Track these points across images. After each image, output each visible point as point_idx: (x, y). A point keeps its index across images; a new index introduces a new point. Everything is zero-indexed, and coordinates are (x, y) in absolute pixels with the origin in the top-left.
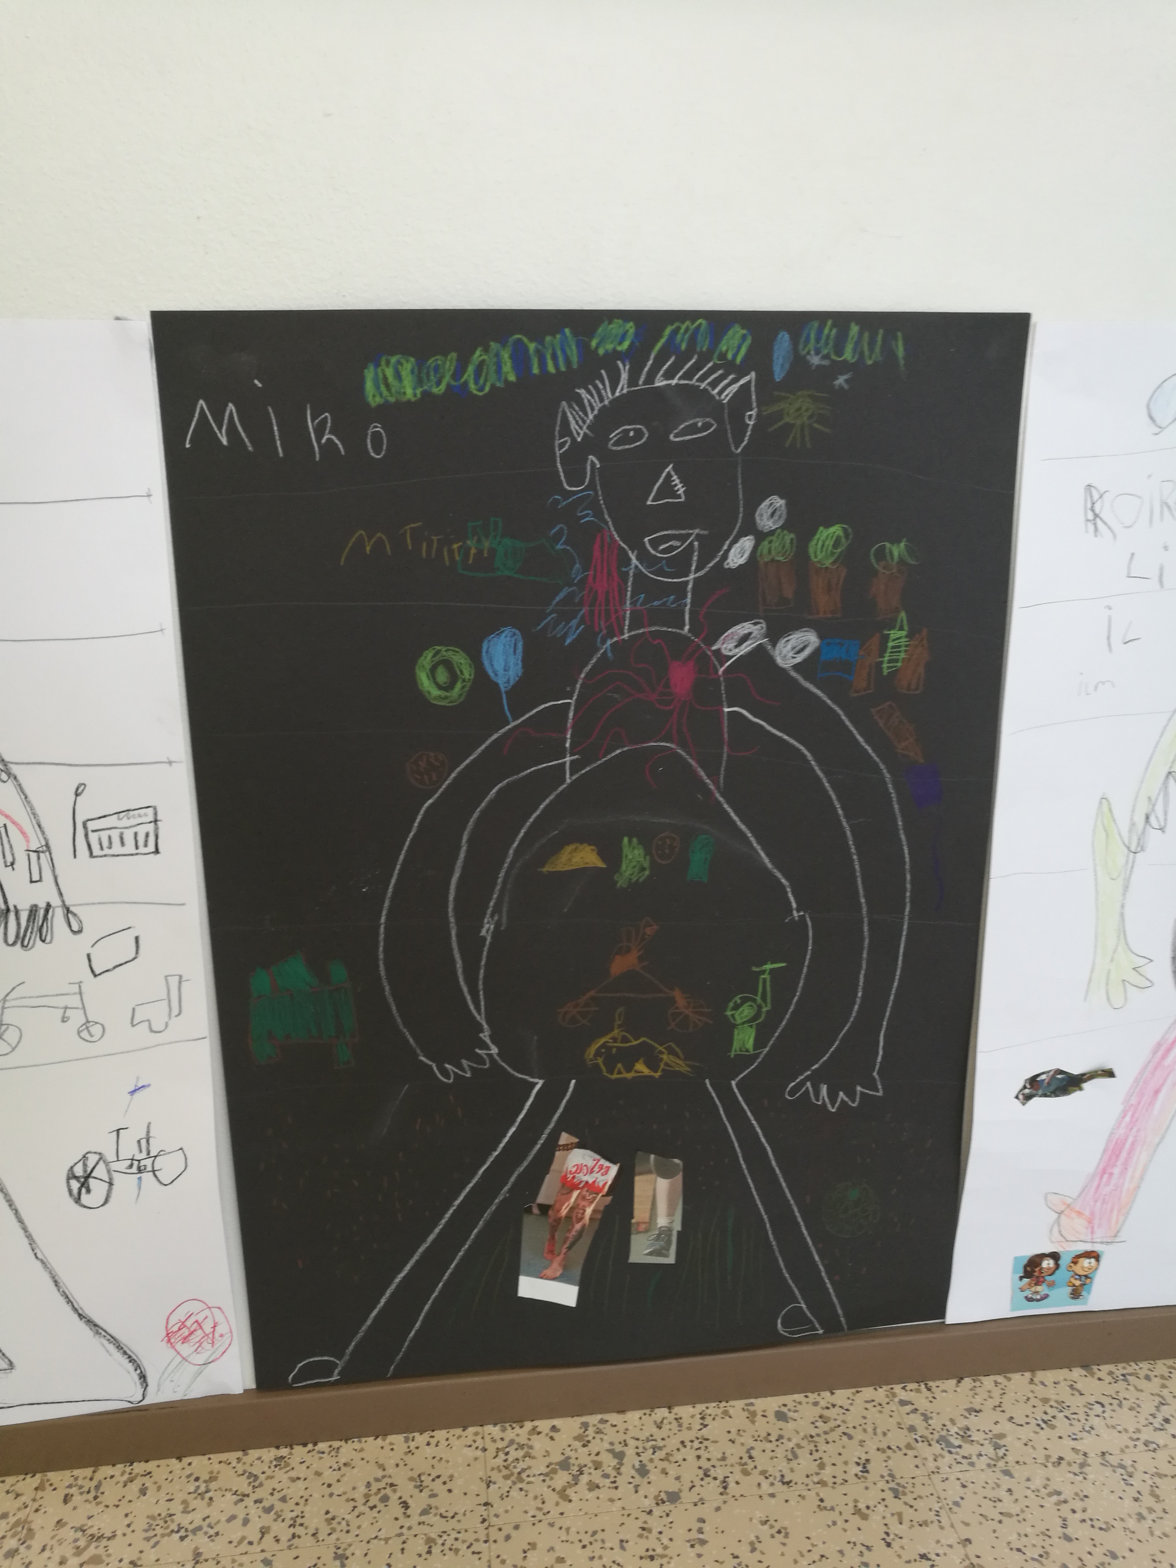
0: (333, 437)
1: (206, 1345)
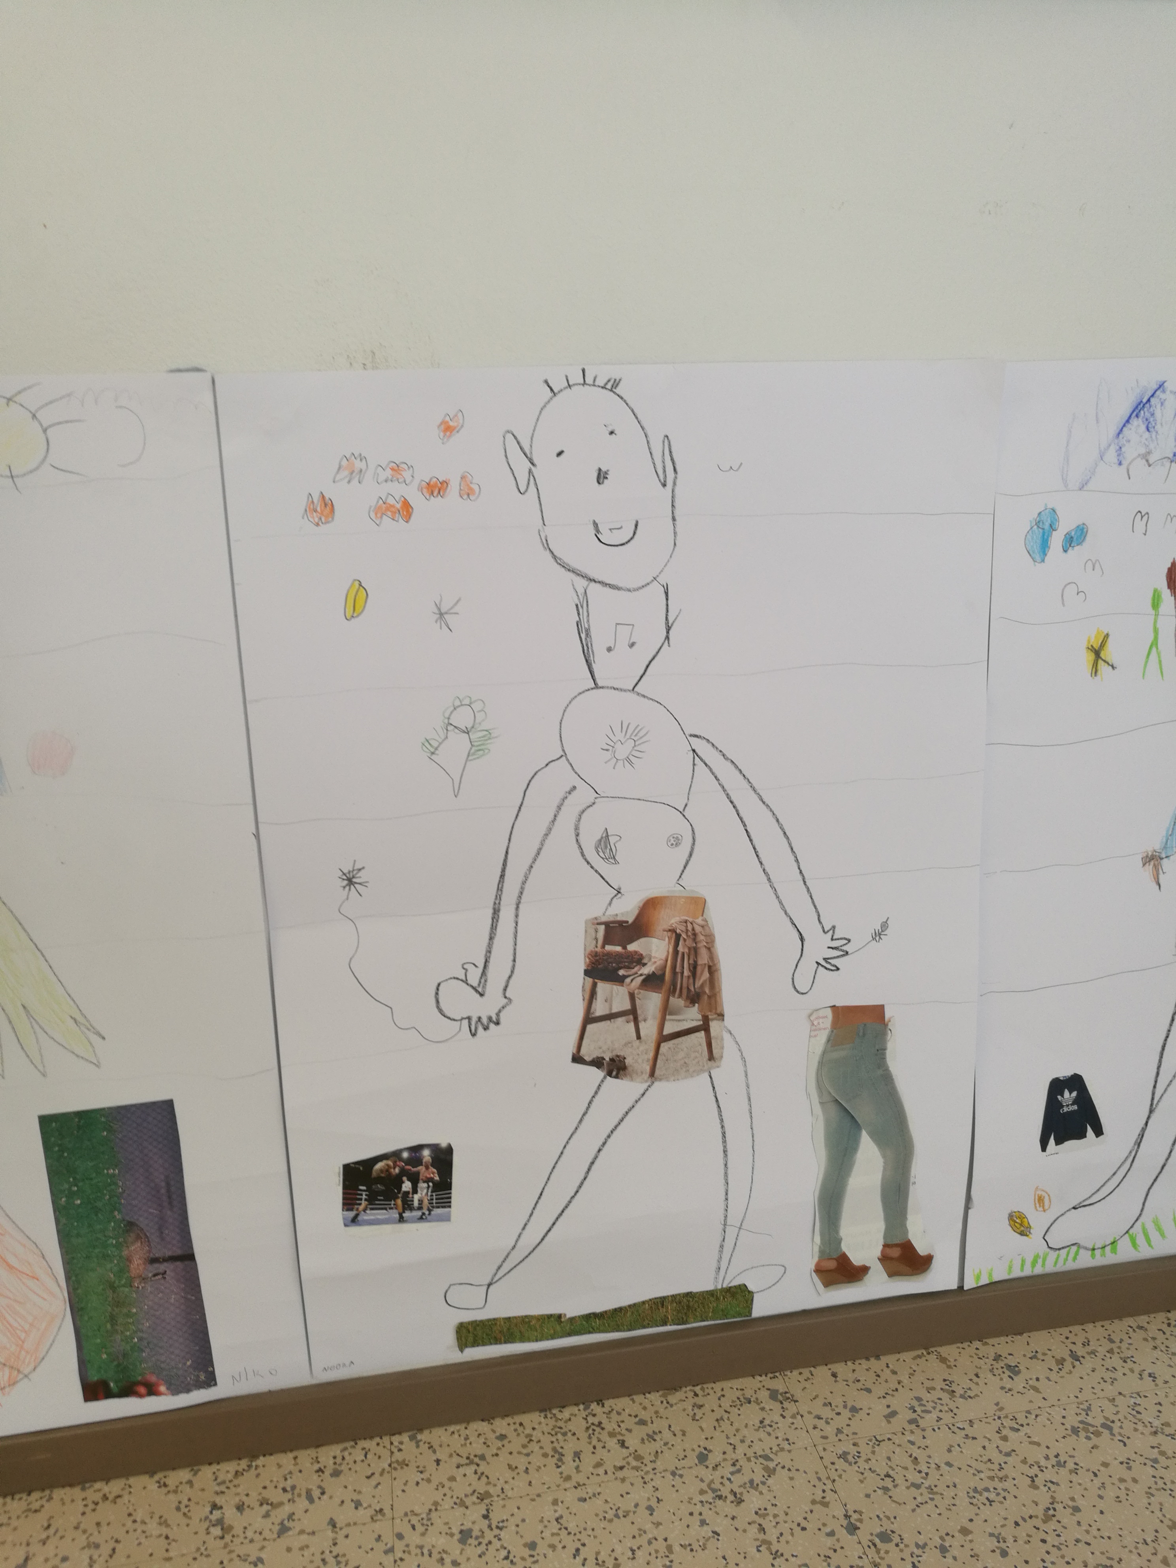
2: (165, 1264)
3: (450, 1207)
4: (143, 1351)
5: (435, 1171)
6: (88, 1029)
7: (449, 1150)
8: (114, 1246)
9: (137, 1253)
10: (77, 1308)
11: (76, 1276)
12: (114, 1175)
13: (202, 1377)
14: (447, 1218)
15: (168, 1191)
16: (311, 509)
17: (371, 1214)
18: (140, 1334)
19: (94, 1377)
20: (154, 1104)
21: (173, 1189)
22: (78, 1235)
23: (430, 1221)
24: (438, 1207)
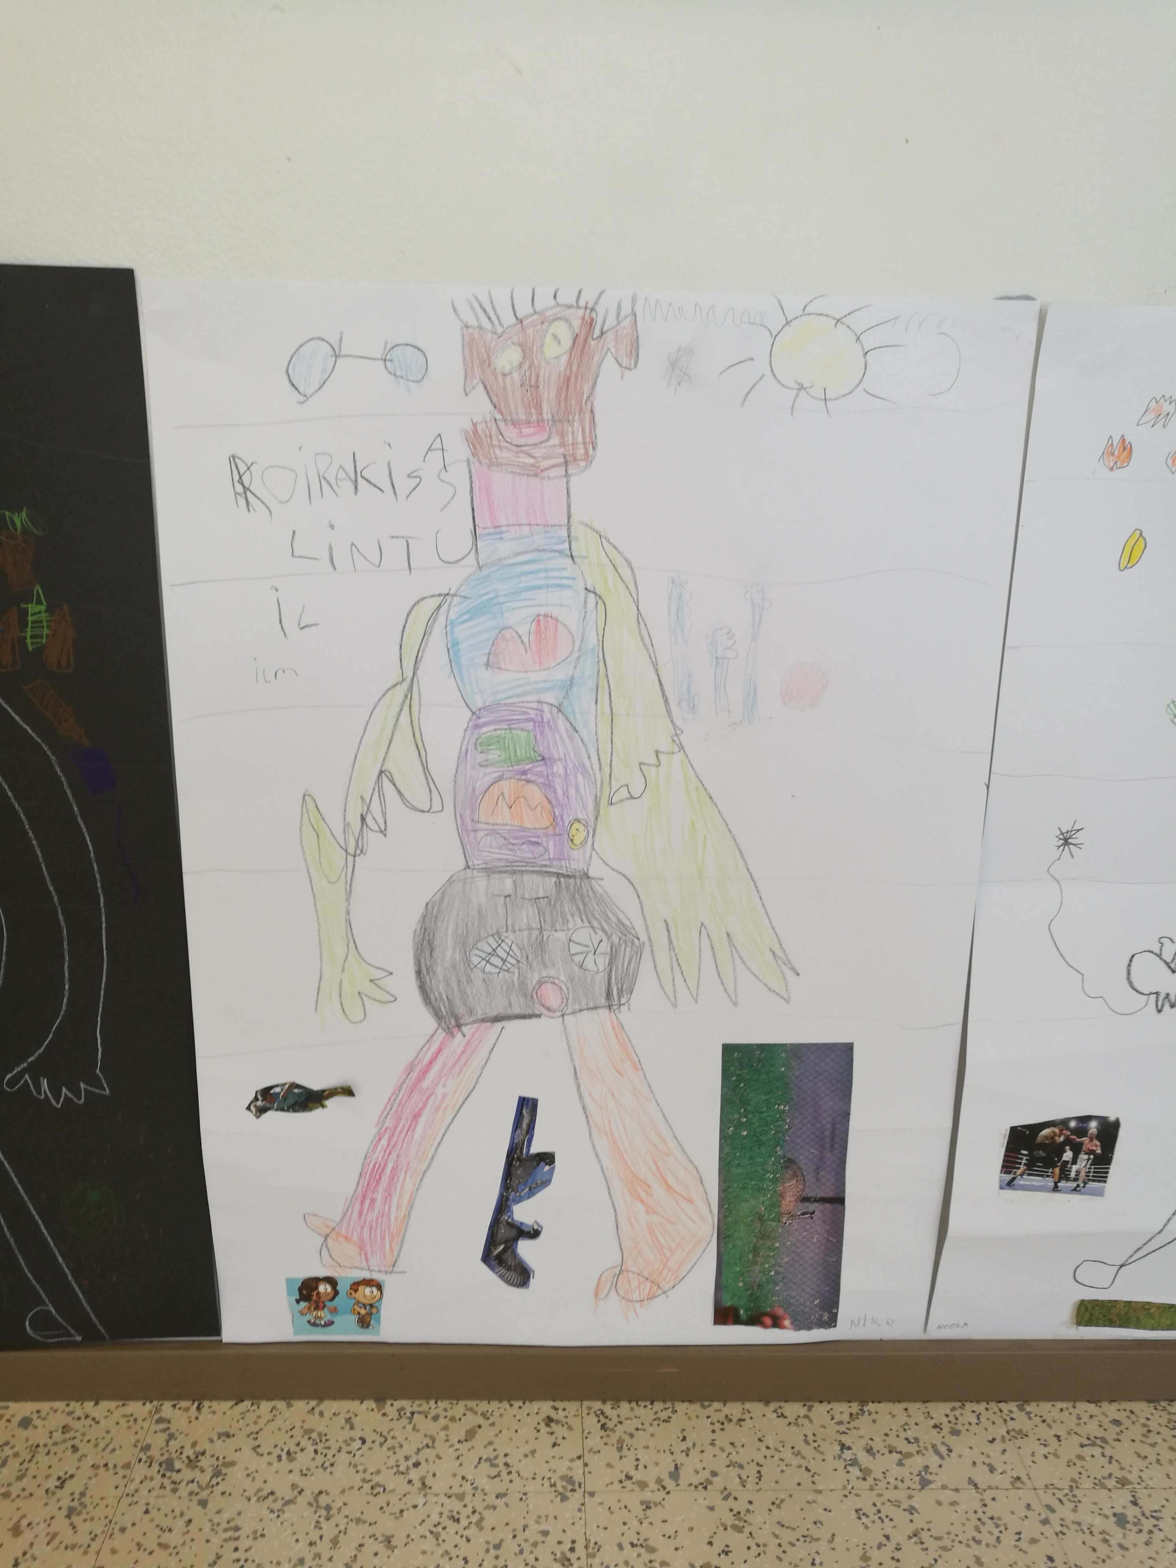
2: (816, 1204)
3: (1105, 1182)
4: (776, 1284)
5: (1098, 1143)
6: (785, 964)
7: (1116, 1125)
8: (771, 1180)
9: (791, 1190)
10: (724, 1236)
11: (729, 1204)
12: (784, 1112)
13: (826, 1318)
14: (1100, 1193)
15: (833, 1133)
16: (1109, 452)
17: (1026, 1180)
18: (778, 1269)
19: (728, 1302)
20: (835, 1045)
21: (837, 1132)
22: (738, 1165)
23: (1083, 1194)
24: (1094, 1181)
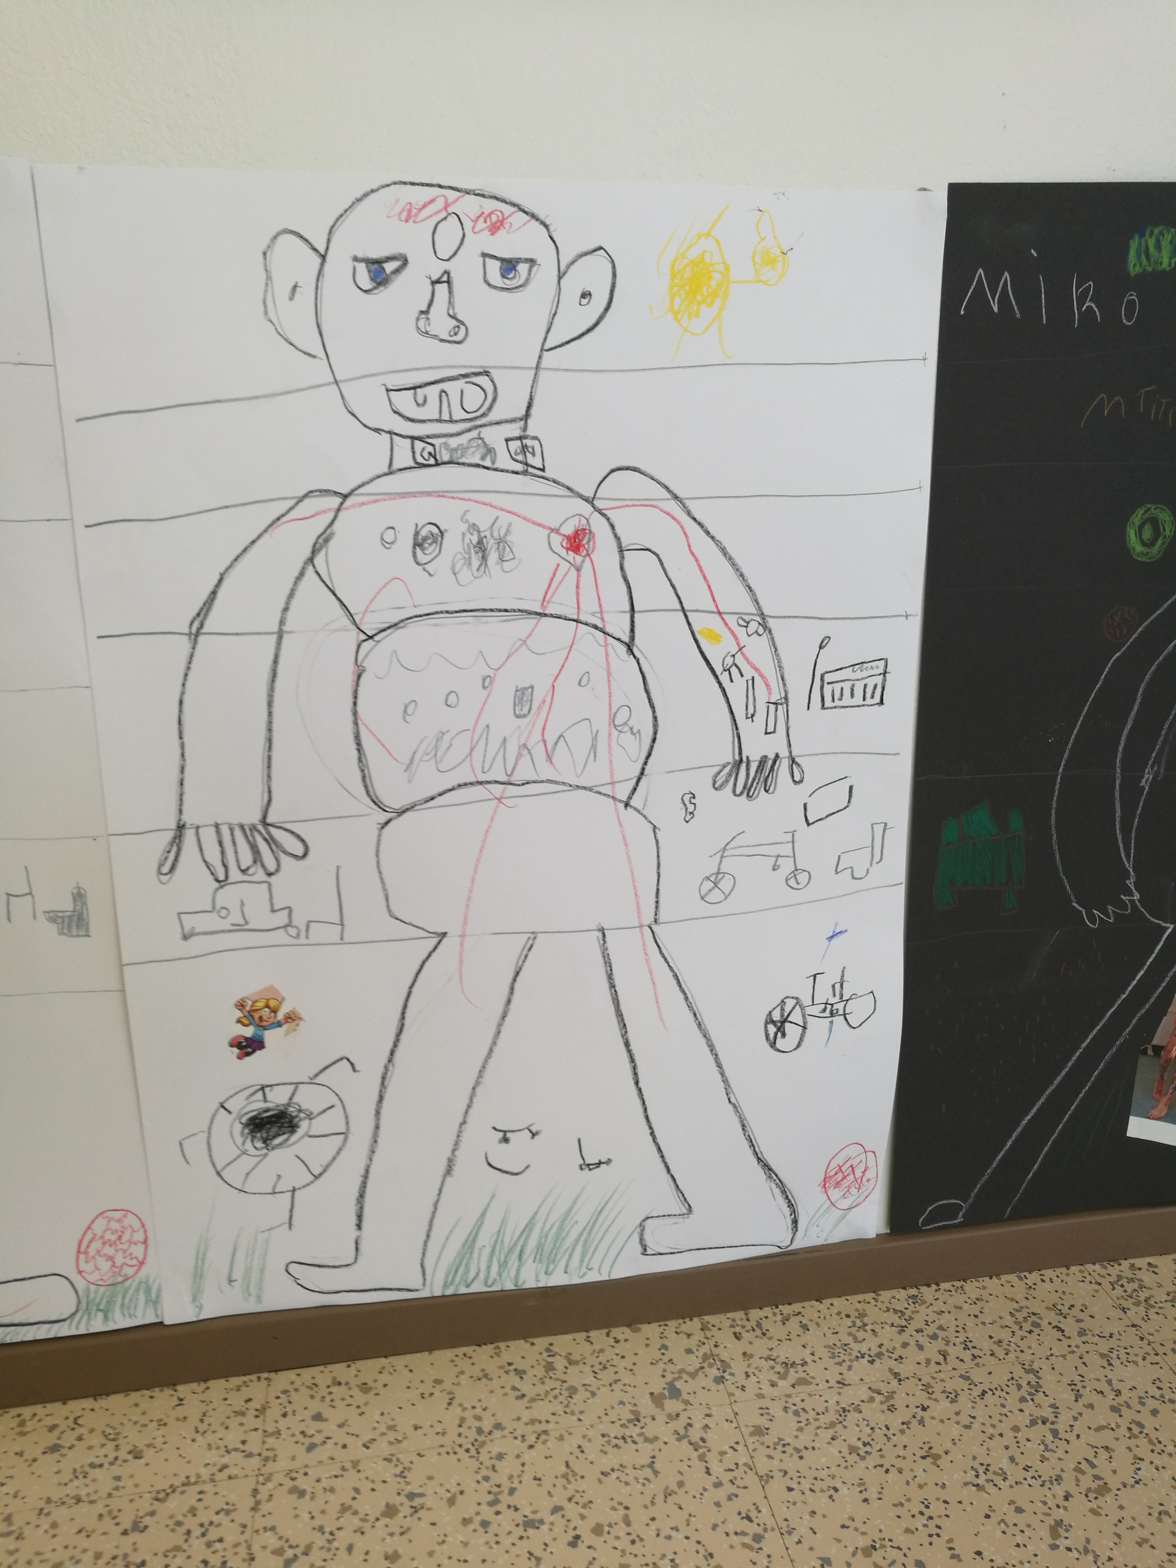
0: (1093, 305)
1: (854, 1191)
